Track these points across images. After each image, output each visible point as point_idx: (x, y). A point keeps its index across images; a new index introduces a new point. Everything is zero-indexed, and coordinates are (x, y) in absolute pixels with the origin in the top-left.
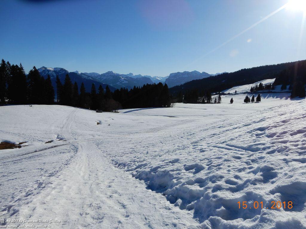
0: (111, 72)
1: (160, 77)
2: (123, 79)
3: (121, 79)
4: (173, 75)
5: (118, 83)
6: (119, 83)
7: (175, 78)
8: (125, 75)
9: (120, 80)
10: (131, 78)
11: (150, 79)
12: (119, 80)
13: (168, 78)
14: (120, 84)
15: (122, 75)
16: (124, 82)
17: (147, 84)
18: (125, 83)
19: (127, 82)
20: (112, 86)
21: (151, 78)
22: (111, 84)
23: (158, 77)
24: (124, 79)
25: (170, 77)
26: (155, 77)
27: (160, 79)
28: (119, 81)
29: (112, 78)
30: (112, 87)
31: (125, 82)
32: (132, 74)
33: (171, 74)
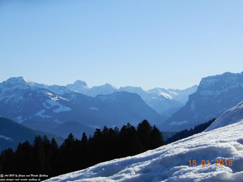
0: (19, 81)
1: (172, 90)
2: (55, 99)
3: (48, 101)
4: (211, 81)
5: (39, 114)
6: (43, 114)
7: (218, 93)
8: (61, 88)
9: (48, 104)
10: (79, 95)
11: (139, 96)
12: (44, 104)
13: (195, 90)
14: (47, 116)
15: (54, 89)
16: (57, 111)
17: (105, 129)
18: (61, 112)
19: (68, 109)
20: (20, 122)
21: (144, 92)
22: (20, 117)
23: (164, 90)
24: (60, 101)
25: (200, 88)
26: (156, 89)
27: (172, 95)
28: (44, 108)
29: (21, 98)
30: (20, 125)
31: (63, 109)
32: (84, 84)
33: (204, 80)
